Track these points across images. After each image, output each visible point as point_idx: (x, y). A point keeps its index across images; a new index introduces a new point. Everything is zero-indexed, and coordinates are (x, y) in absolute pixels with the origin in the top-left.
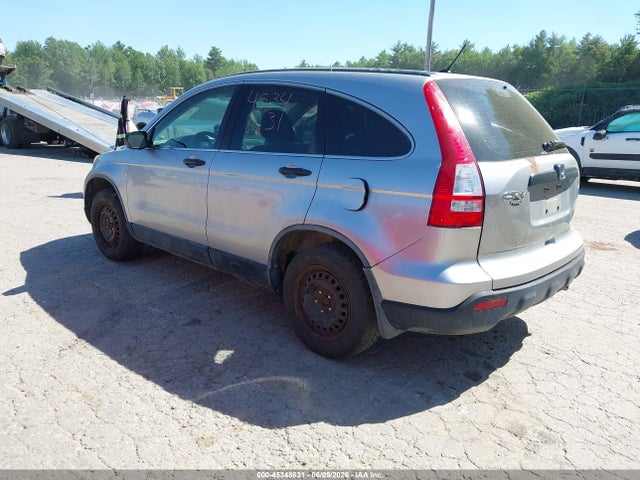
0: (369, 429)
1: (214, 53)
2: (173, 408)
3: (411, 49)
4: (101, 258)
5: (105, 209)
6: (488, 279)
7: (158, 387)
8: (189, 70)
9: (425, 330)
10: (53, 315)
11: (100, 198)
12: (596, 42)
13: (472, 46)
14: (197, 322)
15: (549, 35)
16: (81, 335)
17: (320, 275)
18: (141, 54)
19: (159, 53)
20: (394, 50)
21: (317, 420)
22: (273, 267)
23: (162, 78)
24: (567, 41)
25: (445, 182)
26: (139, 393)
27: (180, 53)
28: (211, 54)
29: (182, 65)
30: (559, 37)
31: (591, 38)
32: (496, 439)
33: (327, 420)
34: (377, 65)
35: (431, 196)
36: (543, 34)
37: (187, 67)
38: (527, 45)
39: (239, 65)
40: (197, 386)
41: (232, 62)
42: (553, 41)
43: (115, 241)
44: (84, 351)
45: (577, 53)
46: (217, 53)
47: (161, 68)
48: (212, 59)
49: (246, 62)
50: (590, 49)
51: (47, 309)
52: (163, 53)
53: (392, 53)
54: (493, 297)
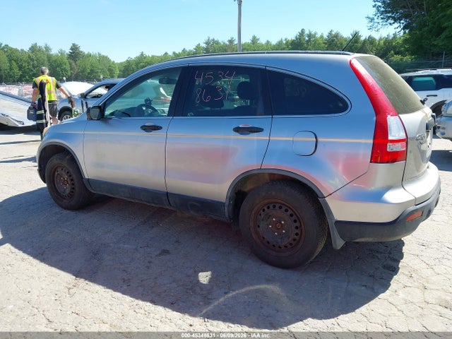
0: (347, 319)
1: (75, 48)
2: (191, 325)
3: (217, 43)
4: (58, 209)
5: (59, 170)
6: (412, 198)
7: (167, 310)
8: (55, 61)
9: (370, 240)
10: (43, 260)
11: (55, 160)
12: (337, 36)
13: (258, 39)
14: (165, 252)
15: (307, 32)
16: (78, 274)
17: (274, 207)
18: (16, 50)
19: (30, 49)
20: (206, 43)
21: (306, 318)
22: (229, 203)
23: (34, 67)
24: (318, 36)
25: (381, 130)
26: (156, 317)
27: (47, 49)
28: (71, 49)
29: (49, 57)
30: (313, 33)
31: (333, 33)
32: (436, 312)
33: (314, 317)
34: (195, 53)
35: (371, 141)
36: (303, 31)
37: (54, 59)
38: (294, 38)
39: (94, 56)
40: (199, 304)
41: (89, 55)
42: (310, 36)
43: (71, 194)
44: (87, 287)
45: (325, 43)
46: (77, 48)
47: (32, 60)
48: (74, 52)
49: (99, 54)
50: (333, 41)
51: (35, 256)
52: (33, 49)
53: (204, 46)
54: (416, 210)
